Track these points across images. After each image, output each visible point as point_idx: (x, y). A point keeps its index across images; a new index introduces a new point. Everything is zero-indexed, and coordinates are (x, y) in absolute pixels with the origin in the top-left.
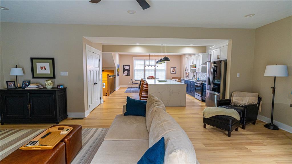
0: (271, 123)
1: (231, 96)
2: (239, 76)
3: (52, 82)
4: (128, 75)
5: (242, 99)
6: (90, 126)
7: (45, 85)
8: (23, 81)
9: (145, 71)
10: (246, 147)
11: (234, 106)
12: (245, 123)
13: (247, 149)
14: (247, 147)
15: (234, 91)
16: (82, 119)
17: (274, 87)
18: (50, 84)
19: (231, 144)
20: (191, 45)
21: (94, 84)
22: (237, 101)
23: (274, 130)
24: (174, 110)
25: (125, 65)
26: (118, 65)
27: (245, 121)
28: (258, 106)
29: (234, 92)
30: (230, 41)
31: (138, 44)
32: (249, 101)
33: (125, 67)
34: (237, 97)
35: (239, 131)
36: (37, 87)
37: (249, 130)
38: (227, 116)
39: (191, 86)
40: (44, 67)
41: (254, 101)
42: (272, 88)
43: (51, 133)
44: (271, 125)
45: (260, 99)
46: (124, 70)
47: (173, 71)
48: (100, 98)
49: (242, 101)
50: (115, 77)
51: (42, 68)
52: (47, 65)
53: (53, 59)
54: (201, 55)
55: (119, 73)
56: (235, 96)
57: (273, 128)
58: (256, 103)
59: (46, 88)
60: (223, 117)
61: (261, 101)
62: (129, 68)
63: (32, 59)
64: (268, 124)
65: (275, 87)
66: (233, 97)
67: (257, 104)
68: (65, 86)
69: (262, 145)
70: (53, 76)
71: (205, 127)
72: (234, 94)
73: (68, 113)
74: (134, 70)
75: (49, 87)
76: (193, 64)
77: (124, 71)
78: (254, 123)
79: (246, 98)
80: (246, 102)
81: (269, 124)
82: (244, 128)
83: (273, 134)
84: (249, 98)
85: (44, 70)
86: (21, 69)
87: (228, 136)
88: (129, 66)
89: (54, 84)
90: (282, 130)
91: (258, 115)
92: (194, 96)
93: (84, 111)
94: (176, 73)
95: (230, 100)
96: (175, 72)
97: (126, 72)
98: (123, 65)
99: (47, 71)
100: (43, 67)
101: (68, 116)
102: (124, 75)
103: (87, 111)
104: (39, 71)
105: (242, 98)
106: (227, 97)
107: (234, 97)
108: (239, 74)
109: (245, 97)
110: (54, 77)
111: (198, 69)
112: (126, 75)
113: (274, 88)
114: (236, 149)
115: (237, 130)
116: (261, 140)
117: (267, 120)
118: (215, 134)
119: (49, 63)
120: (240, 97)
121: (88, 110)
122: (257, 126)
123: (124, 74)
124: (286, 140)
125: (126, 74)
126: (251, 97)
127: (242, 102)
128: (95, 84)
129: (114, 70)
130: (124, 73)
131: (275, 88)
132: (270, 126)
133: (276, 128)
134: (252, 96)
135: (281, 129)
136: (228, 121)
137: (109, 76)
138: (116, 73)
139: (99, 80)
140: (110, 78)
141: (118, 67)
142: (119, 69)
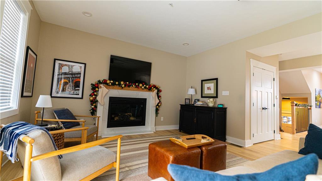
3: (213, 100)
6: (247, 157)
7: (207, 102)
8: (195, 100)
16: (241, 147)
21: (263, 109)
26: (318, 90)
36: (202, 105)
43: (195, 138)
48: (274, 131)
50: (310, 109)
59: (208, 105)
68: (225, 106)
75: (211, 105)
85: (209, 90)
86: (194, 89)
89: (215, 103)
99: (212, 92)
101: (226, 139)
104: (206, 91)
110: (217, 97)
119: (213, 84)
121: (250, 139)
129: (307, 99)
137: (295, 105)
138: (313, 103)
139: (273, 105)
140: (297, 107)
141: (317, 94)
142: (320, 97)
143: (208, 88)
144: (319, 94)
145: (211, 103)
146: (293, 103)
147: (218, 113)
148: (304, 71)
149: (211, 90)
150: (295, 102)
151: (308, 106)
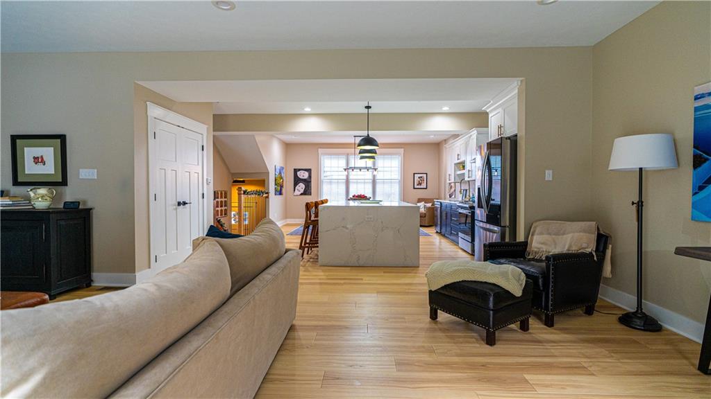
0: (637, 311)
1: (528, 233)
2: (551, 179)
3: (50, 192)
4: (307, 192)
5: (554, 241)
9: (347, 182)
10: (525, 376)
11: (533, 259)
12: (550, 308)
13: (526, 381)
14: (527, 377)
15: (536, 221)
17: (638, 202)
18: (42, 197)
19: (483, 366)
20: (446, 109)
22: (543, 246)
23: (644, 330)
24: (383, 274)
25: (300, 170)
26: (278, 168)
27: (550, 302)
28: (595, 258)
29: (538, 223)
30: (522, 81)
31: (308, 110)
32: (570, 246)
33: (298, 173)
34: (542, 236)
35: (530, 331)
37: (564, 330)
38: (486, 283)
39: (451, 216)
40: (42, 157)
41: (584, 245)
42: (633, 203)
44: (639, 318)
45: (603, 240)
46: (297, 181)
47: (420, 184)
49: (556, 244)
50: (267, 197)
51: (37, 160)
52: (49, 153)
53: (62, 138)
54: (474, 133)
55: (282, 187)
56: (538, 234)
57: (642, 324)
58: (590, 250)
60: (473, 286)
61: (610, 246)
62: (310, 177)
63: (14, 139)
64: (630, 313)
65: (642, 202)
66: (533, 235)
67: (594, 254)
68: (89, 205)
69: (584, 372)
70: (61, 181)
71: (434, 316)
72: (535, 227)
73: (95, 275)
74: (322, 182)
75: (42, 205)
76: (459, 161)
77: (295, 184)
78: (589, 312)
79: (565, 236)
80: (564, 247)
81: (633, 313)
82: (549, 323)
83: (635, 342)
84: (573, 237)
85: (40, 166)
87: (487, 344)
88: (309, 171)
90: (672, 331)
91: (601, 285)
92: (456, 243)
93: (133, 271)
94: (426, 188)
95: (525, 244)
96: (424, 185)
97: (301, 187)
98: (295, 169)
99: (49, 168)
100: (38, 158)
101: (92, 281)
102: (297, 193)
103: (148, 270)
104: (30, 169)
105: (554, 236)
106: (521, 237)
107: (535, 237)
108: (551, 171)
109: (564, 234)
110: (64, 183)
111: (469, 171)
112: (302, 194)
113: (640, 205)
114: (488, 381)
115: (524, 327)
116: (587, 357)
117: (627, 302)
118: (452, 338)
119: (52, 148)
120: (550, 234)
121: (150, 268)
122: (597, 320)
123: (296, 190)
124: (672, 361)
125: (302, 191)
126: (577, 234)
127: (555, 248)
128: (179, 204)
129: (264, 181)
130: (297, 188)
131: (642, 206)
132: (636, 320)
133: (652, 326)
134: (580, 232)
135: (667, 330)
136: (484, 296)
137: (242, 192)
138: (272, 187)
139: (201, 196)
140: (246, 196)
141: (277, 174)
142: (282, 178)
143: (35, 158)
144: (280, 173)
145: (41, 199)
146: (240, 189)
147: (63, 223)
148: (260, 137)
149: (44, 164)
150: (244, 188)
151: (263, 193)
